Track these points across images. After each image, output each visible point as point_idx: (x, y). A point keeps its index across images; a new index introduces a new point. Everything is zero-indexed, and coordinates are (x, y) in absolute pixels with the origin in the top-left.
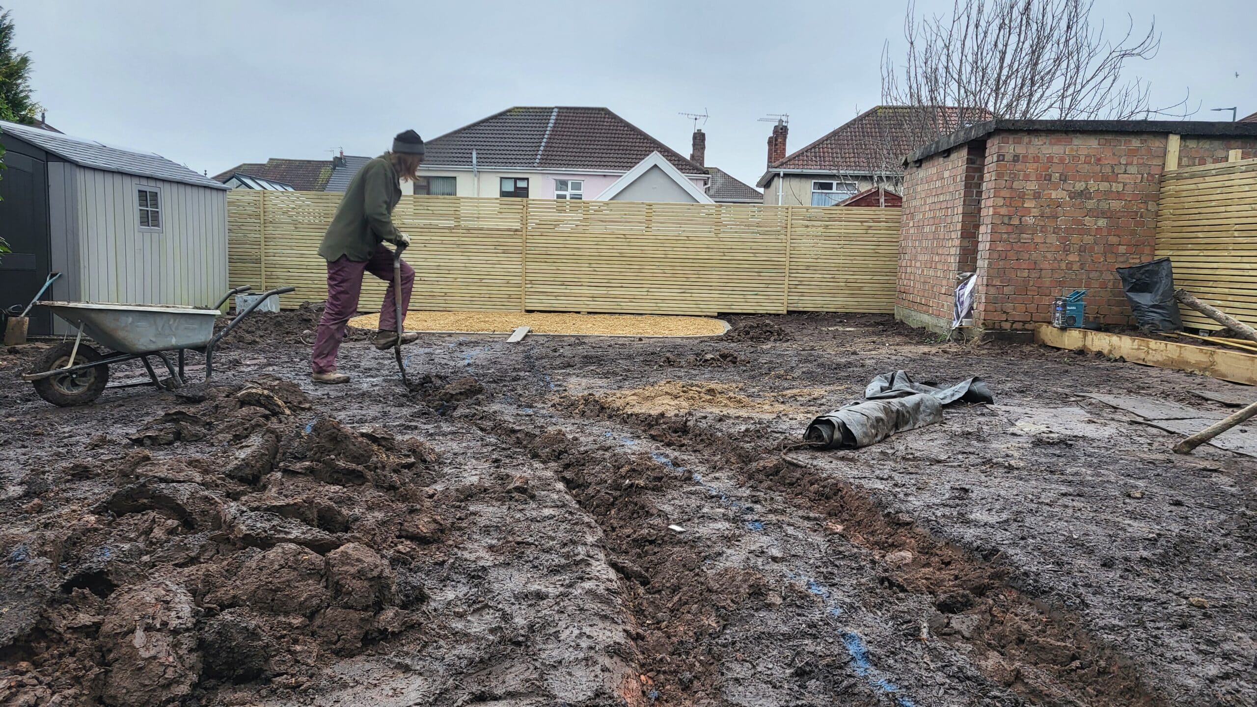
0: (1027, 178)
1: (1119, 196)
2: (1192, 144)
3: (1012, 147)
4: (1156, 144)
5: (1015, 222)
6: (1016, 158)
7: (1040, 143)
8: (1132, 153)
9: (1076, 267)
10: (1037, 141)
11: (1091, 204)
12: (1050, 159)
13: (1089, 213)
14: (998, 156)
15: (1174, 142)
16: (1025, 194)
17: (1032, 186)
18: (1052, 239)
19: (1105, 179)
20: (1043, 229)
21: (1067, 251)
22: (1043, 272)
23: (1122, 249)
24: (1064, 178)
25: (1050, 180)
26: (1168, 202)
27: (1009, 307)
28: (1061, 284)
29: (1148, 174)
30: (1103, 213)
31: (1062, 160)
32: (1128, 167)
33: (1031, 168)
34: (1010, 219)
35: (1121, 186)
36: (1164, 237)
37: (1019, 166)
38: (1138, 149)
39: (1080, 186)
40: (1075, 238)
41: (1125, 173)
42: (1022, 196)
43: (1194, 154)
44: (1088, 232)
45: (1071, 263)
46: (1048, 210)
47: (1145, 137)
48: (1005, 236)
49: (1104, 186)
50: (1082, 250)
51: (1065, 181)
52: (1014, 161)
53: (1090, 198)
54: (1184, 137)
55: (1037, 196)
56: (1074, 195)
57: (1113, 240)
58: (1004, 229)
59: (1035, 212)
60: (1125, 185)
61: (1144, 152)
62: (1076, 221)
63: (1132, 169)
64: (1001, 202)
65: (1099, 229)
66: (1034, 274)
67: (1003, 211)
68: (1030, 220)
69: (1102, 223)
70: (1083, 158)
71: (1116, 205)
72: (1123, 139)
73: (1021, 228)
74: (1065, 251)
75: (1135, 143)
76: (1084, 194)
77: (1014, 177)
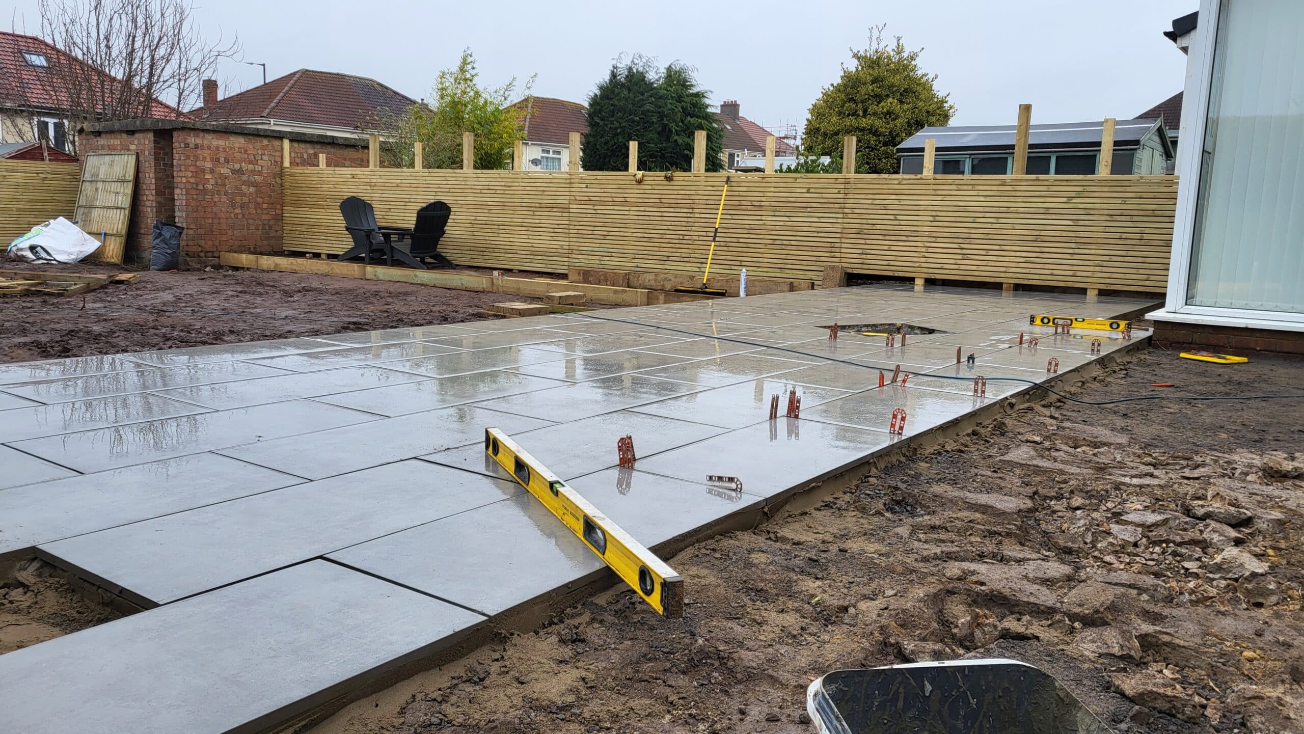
0: (204, 159)
1: (260, 173)
2: (295, 145)
3: (193, 139)
4: (276, 143)
5: (201, 187)
6: (196, 146)
7: (210, 138)
8: (264, 148)
9: (240, 216)
10: (209, 137)
11: (245, 178)
12: (217, 148)
13: (244, 183)
14: (185, 144)
15: (286, 143)
16: (204, 170)
17: (208, 165)
18: (224, 199)
19: (251, 162)
20: (218, 192)
21: (234, 207)
22: (221, 220)
23: (265, 206)
24: (227, 161)
25: (219, 161)
26: (287, 178)
27: (202, 242)
28: (232, 227)
29: (274, 161)
30: (252, 183)
31: (225, 150)
32: (263, 156)
33: (207, 153)
34: (197, 186)
35: (260, 167)
36: (287, 199)
37: (199, 152)
38: (267, 145)
39: (237, 166)
40: (238, 199)
41: (262, 159)
42: (203, 171)
43: (297, 151)
44: (243, 195)
45: (237, 214)
46: (219, 181)
47: (270, 139)
48: (195, 196)
49: (251, 167)
50: (242, 206)
51: (228, 163)
52: (195, 148)
53: (244, 174)
54: (291, 141)
55: (212, 171)
56: (234, 171)
57: (259, 200)
58: (194, 192)
59: (212, 182)
60: (262, 167)
61: (270, 148)
62: (237, 188)
63: (266, 158)
64: (190, 174)
65: (250, 193)
66: (216, 221)
67: (192, 180)
68: (210, 187)
69: (252, 189)
70: (237, 149)
71: (259, 179)
72: (258, 139)
73: (205, 191)
74: (232, 207)
75: (265, 142)
76: (240, 172)
77: (197, 158)
